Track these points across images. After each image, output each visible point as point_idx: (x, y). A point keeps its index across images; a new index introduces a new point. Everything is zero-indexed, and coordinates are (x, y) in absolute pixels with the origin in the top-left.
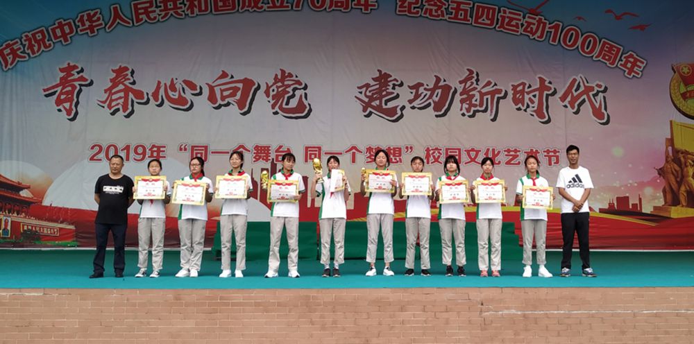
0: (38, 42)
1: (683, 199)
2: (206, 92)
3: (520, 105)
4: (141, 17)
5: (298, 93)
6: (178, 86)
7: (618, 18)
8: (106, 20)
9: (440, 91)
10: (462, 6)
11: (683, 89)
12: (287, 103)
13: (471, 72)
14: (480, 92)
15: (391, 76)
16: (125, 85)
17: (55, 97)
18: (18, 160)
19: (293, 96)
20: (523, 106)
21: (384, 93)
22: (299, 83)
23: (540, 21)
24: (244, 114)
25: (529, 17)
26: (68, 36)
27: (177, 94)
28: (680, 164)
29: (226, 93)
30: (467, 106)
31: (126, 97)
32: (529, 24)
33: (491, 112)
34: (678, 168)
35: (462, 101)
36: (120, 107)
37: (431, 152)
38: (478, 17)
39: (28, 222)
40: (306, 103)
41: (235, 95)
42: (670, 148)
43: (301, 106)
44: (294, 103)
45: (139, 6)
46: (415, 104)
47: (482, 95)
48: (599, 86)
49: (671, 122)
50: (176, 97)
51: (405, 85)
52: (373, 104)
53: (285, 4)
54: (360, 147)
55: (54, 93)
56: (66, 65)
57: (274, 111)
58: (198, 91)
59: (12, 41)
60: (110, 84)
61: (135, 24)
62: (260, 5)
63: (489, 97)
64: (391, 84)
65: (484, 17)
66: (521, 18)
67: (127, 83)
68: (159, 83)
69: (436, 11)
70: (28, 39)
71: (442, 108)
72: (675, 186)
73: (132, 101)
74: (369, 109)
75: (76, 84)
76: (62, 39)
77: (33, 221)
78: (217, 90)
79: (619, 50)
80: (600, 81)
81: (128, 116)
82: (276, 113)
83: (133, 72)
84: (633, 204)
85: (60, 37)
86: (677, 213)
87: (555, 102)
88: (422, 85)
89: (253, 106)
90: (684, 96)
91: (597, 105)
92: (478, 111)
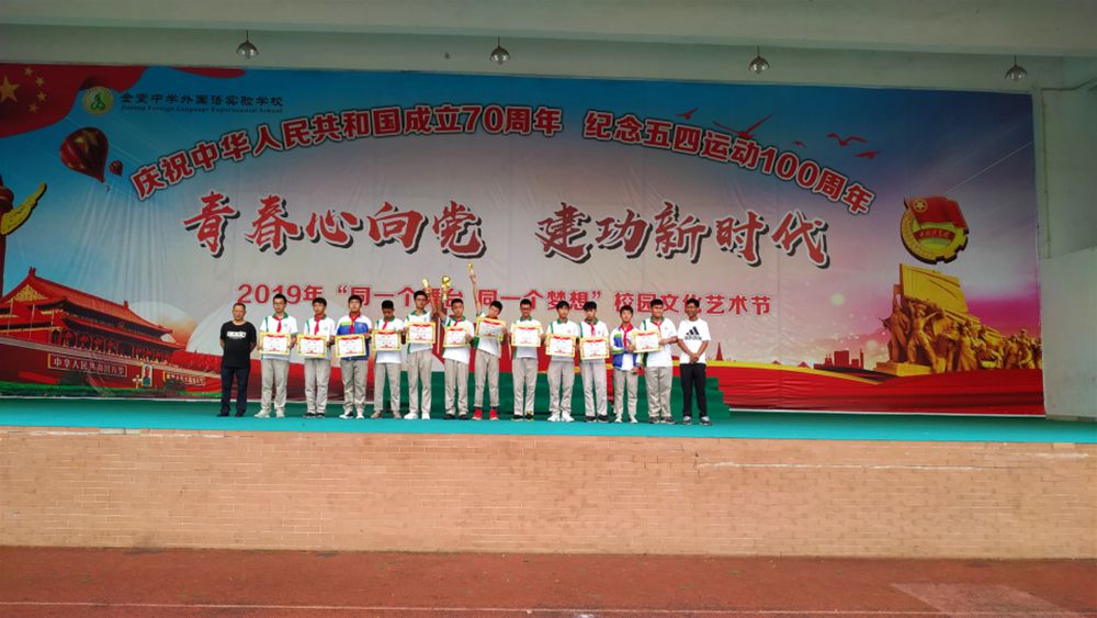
0: (177, 168)
1: (911, 355)
2: (367, 226)
3: (726, 245)
4: (292, 139)
5: (471, 229)
6: (335, 219)
7: (843, 143)
8: (254, 143)
9: (632, 228)
10: (660, 128)
11: (916, 228)
12: (459, 241)
13: (669, 206)
14: (679, 229)
15: (576, 210)
16: (276, 218)
17: (198, 230)
18: (158, 300)
19: (465, 232)
20: (729, 245)
21: (569, 230)
22: (471, 217)
23: (751, 146)
24: (410, 252)
25: (739, 142)
26: (211, 162)
27: (334, 228)
28: (909, 315)
29: (389, 228)
30: (664, 246)
31: (277, 232)
32: (739, 149)
33: (692, 252)
34: (906, 319)
35: (659, 240)
36: (271, 242)
37: (622, 298)
38: (678, 142)
39: (171, 370)
40: (479, 240)
41: (400, 231)
42: (898, 296)
43: (474, 245)
44: (465, 241)
45: (291, 127)
46: (604, 242)
47: (682, 232)
48: (818, 223)
49: (901, 266)
50: (334, 232)
51: (593, 221)
52: (556, 242)
53: (456, 125)
54: (541, 291)
55: (197, 226)
56: (209, 195)
57: (444, 249)
58: (358, 225)
59: (148, 165)
60: (259, 216)
61: (287, 148)
62: (427, 126)
63: (690, 235)
64: (576, 219)
65: (686, 142)
66: (729, 142)
67: (277, 215)
68: (314, 215)
69: (630, 134)
70: (166, 164)
71: (634, 248)
72: (902, 339)
73: (285, 236)
74: (552, 248)
75: (221, 215)
76: (204, 164)
77: (177, 370)
78: (380, 225)
79: (843, 180)
80: (820, 217)
81: (279, 253)
82: (446, 251)
83: (284, 203)
84: (853, 361)
85: (202, 162)
86: (905, 370)
87: (767, 242)
88: (613, 221)
89: (420, 244)
90: (917, 236)
91: (816, 246)
92: (677, 251)
